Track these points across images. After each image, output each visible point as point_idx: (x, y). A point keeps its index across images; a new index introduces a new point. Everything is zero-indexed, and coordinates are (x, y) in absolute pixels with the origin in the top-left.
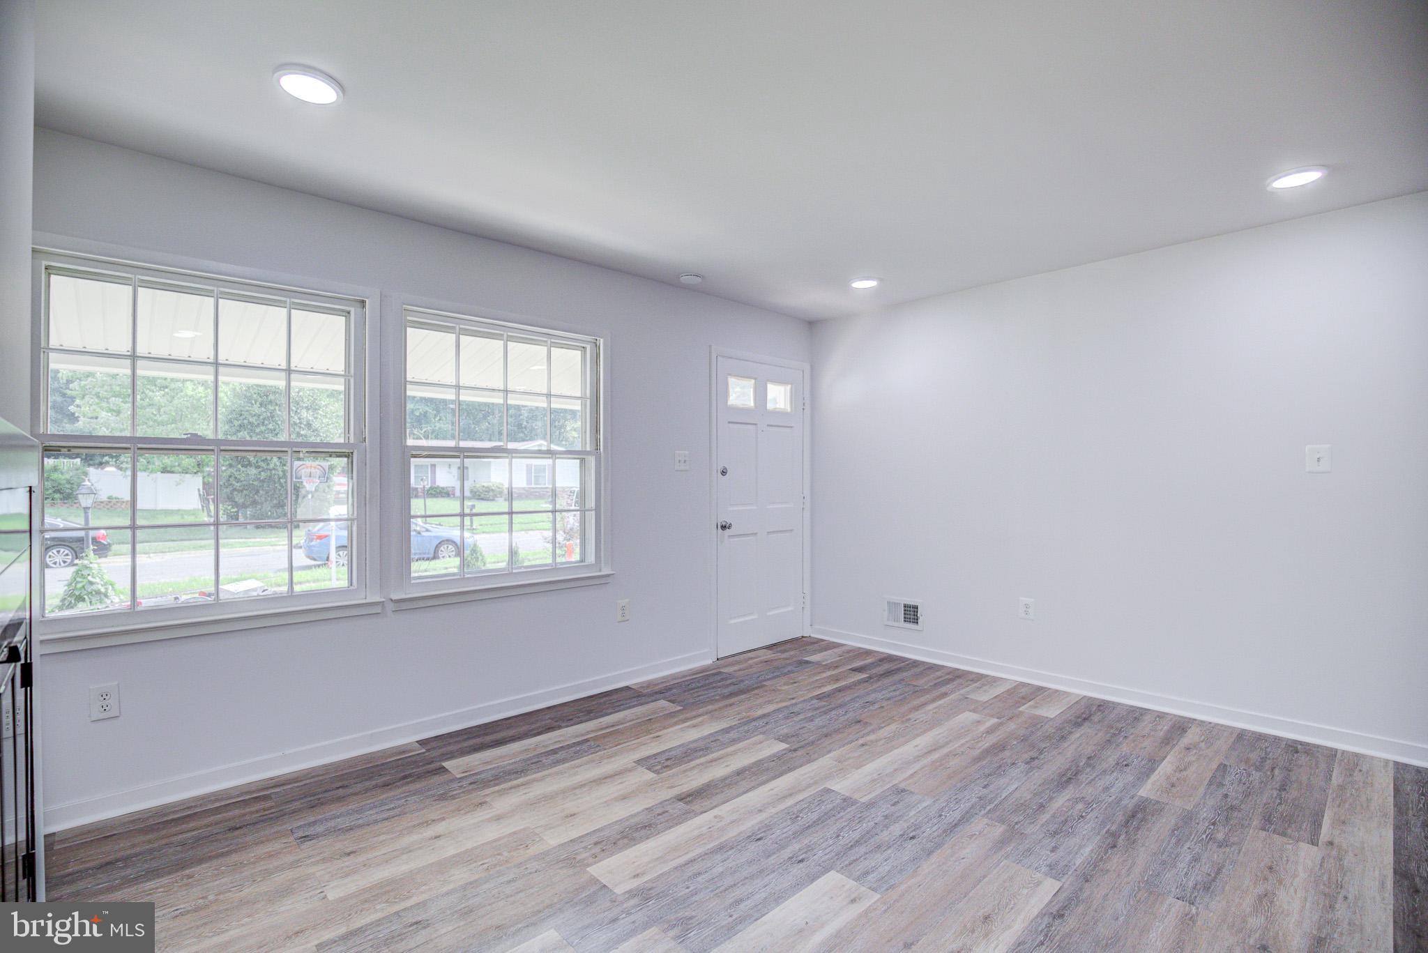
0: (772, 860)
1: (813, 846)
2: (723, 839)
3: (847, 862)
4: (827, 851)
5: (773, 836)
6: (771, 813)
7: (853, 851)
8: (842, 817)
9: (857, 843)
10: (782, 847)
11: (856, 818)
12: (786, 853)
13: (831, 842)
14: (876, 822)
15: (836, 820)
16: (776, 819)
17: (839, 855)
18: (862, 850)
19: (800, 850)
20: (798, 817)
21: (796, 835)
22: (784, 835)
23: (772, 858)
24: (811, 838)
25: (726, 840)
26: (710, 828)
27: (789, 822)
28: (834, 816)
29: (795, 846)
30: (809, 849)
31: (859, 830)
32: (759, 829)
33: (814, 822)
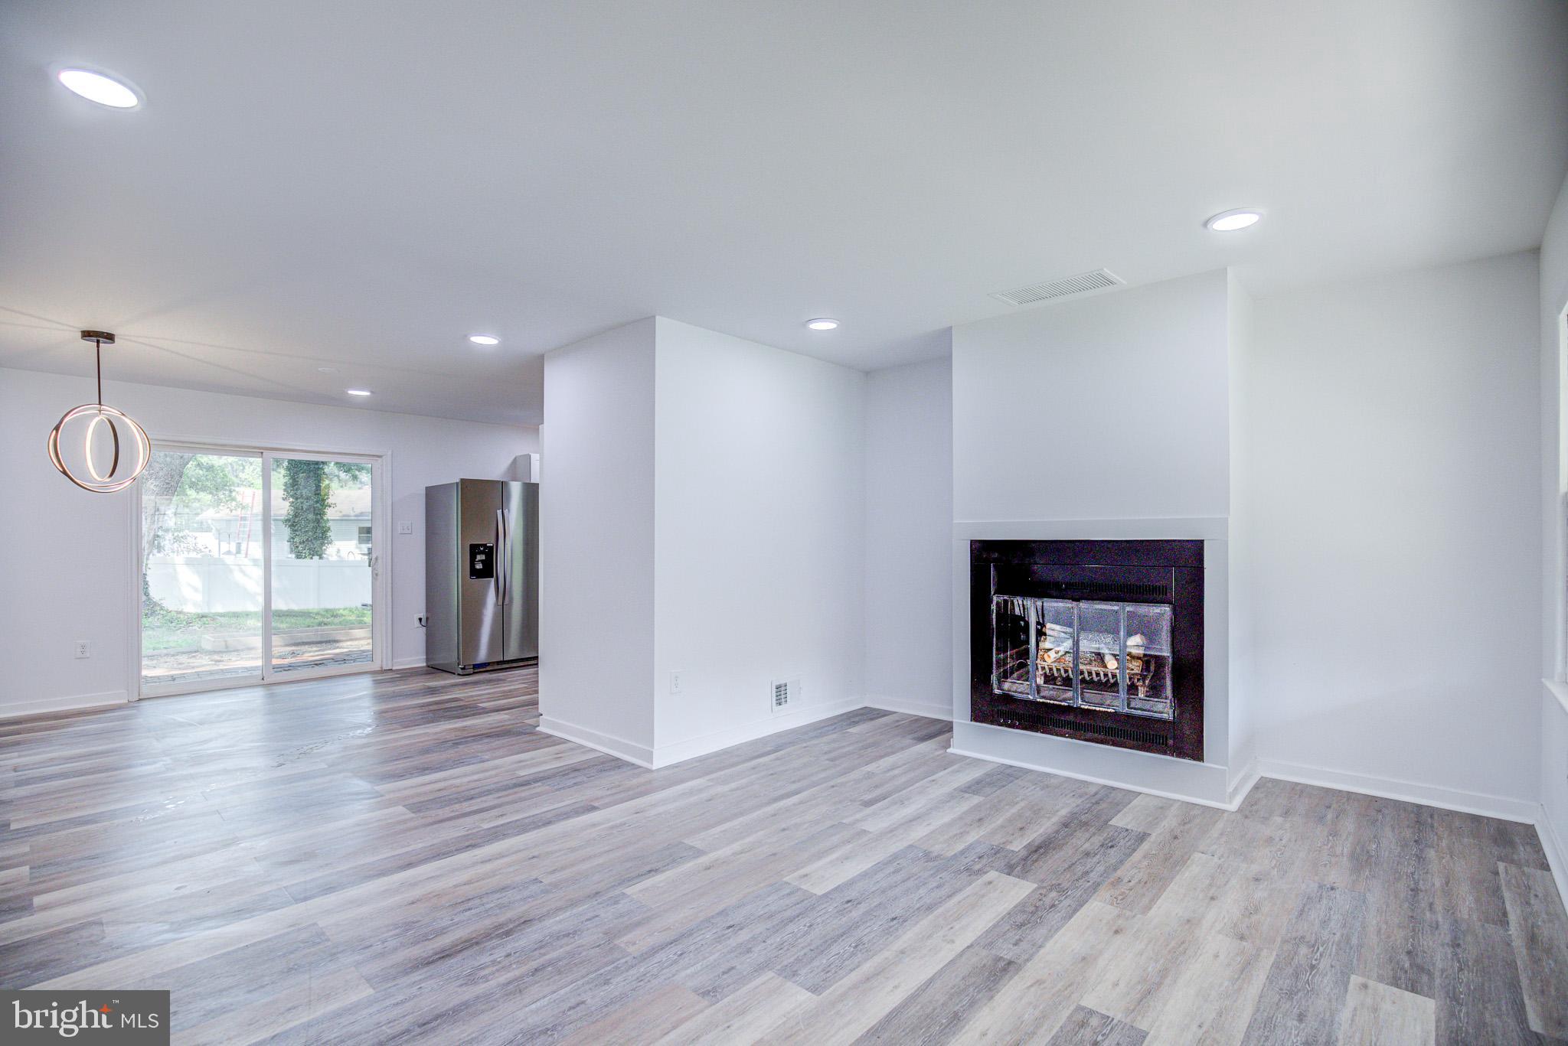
0: (877, 901)
1: (837, 915)
2: (931, 917)
3: (806, 902)
4: (824, 911)
5: (880, 923)
6: (888, 950)
7: (798, 912)
8: (803, 948)
9: (791, 920)
10: (867, 913)
11: (785, 948)
12: (863, 908)
13: (819, 920)
14: (764, 944)
15: (809, 945)
16: (881, 942)
17: (813, 908)
18: (788, 913)
19: (851, 911)
20: (856, 946)
21: (856, 925)
22: (868, 924)
23: (875, 904)
24: (840, 922)
25: (927, 916)
26: (952, 928)
27: (865, 940)
28: (812, 950)
29: (855, 914)
30: (841, 912)
31: (787, 933)
32: (897, 929)
33: (835, 941)
